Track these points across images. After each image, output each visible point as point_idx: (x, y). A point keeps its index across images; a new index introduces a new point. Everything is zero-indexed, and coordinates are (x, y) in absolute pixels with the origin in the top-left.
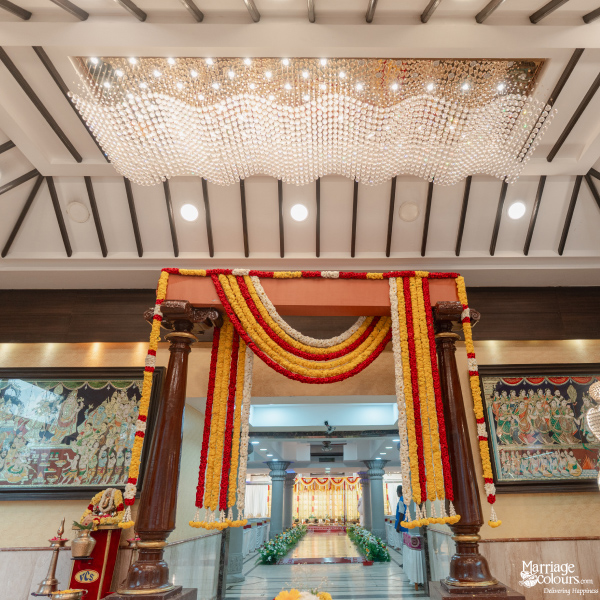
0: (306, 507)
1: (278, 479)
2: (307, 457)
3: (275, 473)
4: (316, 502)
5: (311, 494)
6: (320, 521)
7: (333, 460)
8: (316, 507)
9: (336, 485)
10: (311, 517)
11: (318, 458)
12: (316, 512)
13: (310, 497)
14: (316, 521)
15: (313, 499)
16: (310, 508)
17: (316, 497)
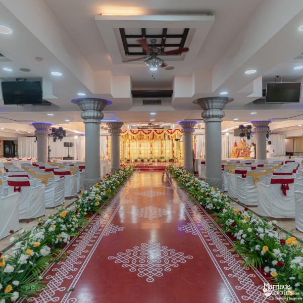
0: (135, 151)
1: (91, 120)
2: (128, 95)
3: (88, 114)
4: (142, 148)
5: (138, 142)
6: (146, 160)
7: (159, 102)
8: (142, 152)
9: (158, 136)
10: (139, 158)
11: (141, 99)
12: (142, 155)
13: (138, 144)
14: (143, 161)
15: (140, 146)
16: (138, 152)
17: (142, 144)
